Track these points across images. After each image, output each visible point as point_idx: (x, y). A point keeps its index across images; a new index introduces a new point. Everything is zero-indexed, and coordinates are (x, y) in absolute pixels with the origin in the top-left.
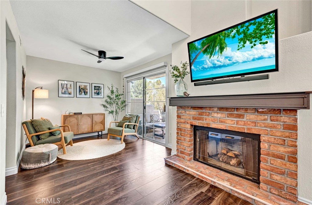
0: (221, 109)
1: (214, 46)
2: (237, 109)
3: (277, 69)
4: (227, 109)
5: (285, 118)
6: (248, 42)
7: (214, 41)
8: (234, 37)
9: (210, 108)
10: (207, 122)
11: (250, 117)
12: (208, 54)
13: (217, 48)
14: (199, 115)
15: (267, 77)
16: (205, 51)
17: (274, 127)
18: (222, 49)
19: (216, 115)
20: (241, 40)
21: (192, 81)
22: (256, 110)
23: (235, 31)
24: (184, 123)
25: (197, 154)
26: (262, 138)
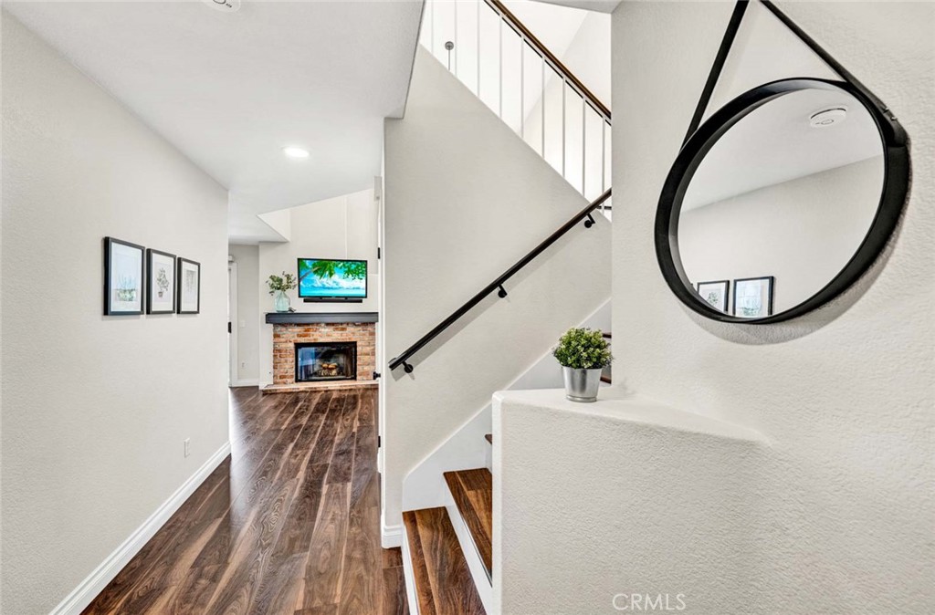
0: (328, 324)
1: (324, 271)
2: (342, 324)
3: (366, 297)
4: (333, 324)
5: (370, 328)
6: (350, 276)
7: (325, 265)
8: (341, 268)
9: (317, 324)
10: (315, 337)
11: (350, 329)
12: (318, 274)
13: (327, 273)
14: (306, 331)
15: (361, 301)
16: (316, 272)
17: (364, 335)
18: (331, 275)
19: (323, 330)
20: (346, 272)
21: (300, 296)
22: (354, 324)
23: (342, 264)
24: (286, 342)
25: (299, 375)
26: (358, 344)
